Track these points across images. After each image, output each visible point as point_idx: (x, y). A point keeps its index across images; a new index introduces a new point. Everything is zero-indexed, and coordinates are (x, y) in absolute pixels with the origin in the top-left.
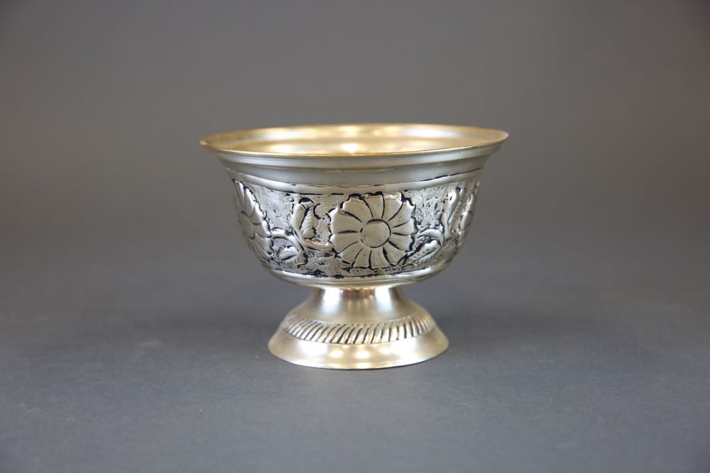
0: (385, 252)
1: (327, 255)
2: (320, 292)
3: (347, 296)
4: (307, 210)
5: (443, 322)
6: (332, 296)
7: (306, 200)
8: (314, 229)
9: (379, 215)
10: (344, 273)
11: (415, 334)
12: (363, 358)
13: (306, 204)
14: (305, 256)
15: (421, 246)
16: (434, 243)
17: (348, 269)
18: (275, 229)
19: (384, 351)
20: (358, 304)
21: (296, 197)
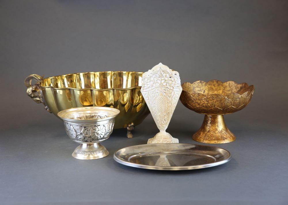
0: (100, 136)
1: (89, 138)
2: (82, 144)
3: (88, 145)
4: (85, 129)
5: (108, 149)
6: (85, 145)
7: (85, 127)
8: (87, 133)
9: (99, 130)
10: (92, 141)
11: (100, 152)
12: (91, 157)
13: (85, 128)
14: (84, 138)
15: (106, 134)
16: (108, 133)
17: (93, 140)
18: (78, 133)
19: (96, 156)
20: (90, 146)
21: (83, 127)
